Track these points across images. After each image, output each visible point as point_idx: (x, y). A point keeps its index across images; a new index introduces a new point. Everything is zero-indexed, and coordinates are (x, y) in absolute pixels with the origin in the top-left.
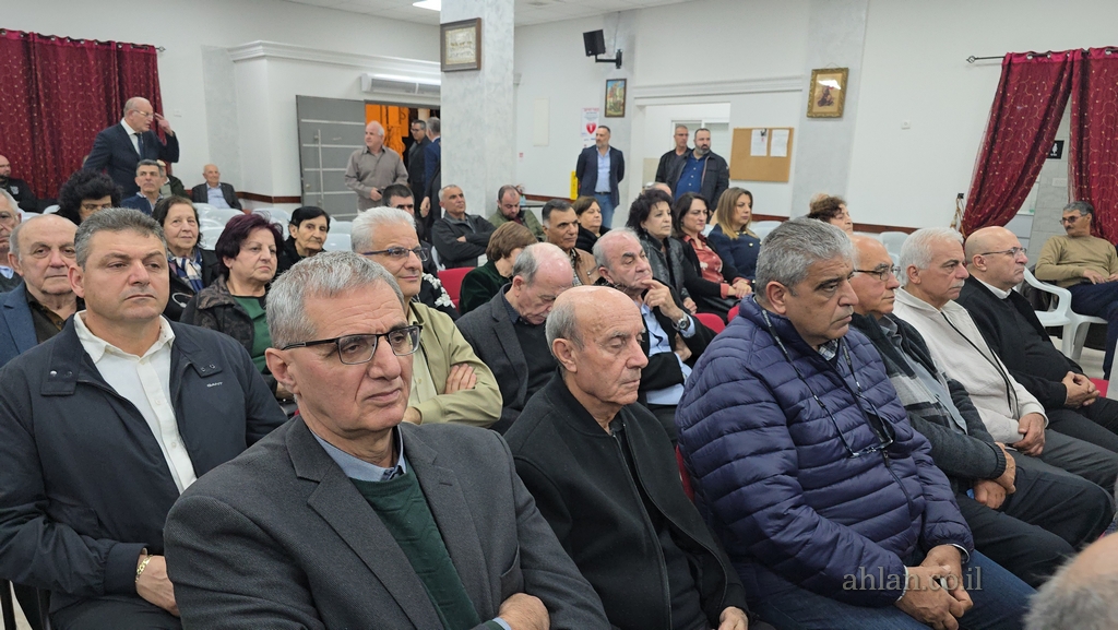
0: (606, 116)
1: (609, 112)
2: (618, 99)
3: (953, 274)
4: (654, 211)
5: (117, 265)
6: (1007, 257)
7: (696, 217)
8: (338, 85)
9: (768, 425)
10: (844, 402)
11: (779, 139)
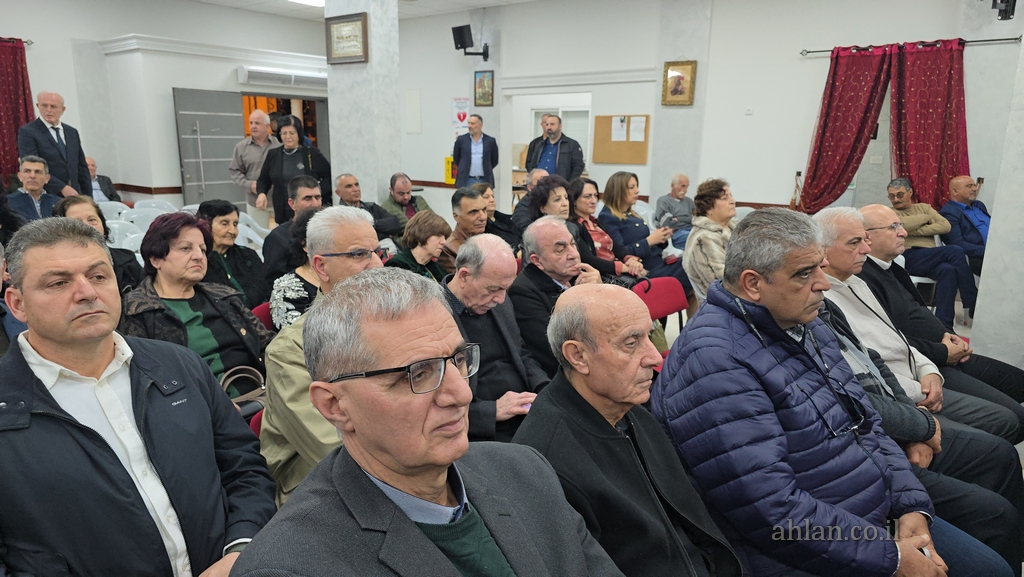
0: (476, 105)
1: (478, 102)
2: (487, 89)
3: (857, 250)
4: (553, 196)
5: (59, 284)
6: (889, 232)
7: (589, 201)
8: (214, 77)
9: (760, 413)
10: (817, 384)
11: (637, 125)
